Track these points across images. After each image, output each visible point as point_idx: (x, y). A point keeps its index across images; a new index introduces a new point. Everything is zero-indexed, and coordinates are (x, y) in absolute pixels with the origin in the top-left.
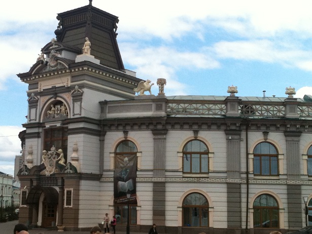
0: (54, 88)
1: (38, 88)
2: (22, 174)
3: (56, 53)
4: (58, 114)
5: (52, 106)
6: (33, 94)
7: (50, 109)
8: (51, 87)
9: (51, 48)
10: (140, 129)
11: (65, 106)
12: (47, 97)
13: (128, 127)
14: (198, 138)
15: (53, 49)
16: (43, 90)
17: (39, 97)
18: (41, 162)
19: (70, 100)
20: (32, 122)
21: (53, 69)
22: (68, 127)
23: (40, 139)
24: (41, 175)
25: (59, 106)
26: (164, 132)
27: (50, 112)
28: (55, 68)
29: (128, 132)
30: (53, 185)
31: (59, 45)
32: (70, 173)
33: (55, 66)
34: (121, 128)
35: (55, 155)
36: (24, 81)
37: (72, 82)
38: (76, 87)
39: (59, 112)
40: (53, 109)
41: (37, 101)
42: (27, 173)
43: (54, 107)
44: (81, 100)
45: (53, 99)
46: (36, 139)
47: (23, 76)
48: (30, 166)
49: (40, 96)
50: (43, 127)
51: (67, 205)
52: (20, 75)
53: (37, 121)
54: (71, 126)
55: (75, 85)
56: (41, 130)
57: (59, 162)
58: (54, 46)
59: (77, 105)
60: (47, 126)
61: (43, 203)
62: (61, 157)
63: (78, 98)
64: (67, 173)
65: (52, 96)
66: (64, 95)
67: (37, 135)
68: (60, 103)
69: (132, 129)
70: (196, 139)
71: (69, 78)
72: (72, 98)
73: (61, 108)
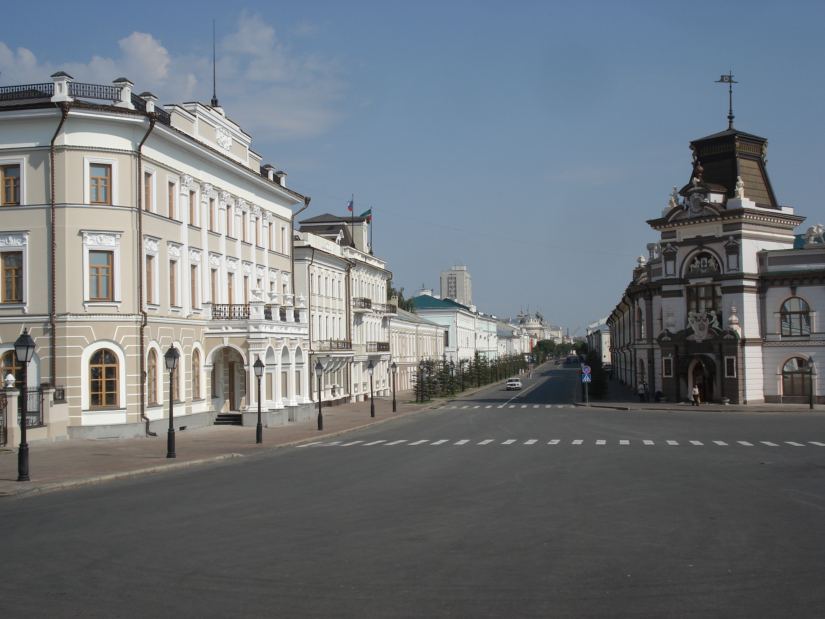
0: (699, 238)
1: (675, 237)
2: (663, 339)
3: (699, 196)
4: (704, 268)
5: (696, 258)
6: (669, 245)
7: (693, 262)
8: (694, 237)
9: (692, 189)
10: (811, 284)
11: (714, 258)
12: (689, 248)
13: (796, 282)
15: (694, 191)
16: (683, 239)
17: (677, 247)
18: (686, 326)
19: (722, 253)
20: (669, 277)
21: (696, 215)
22: (720, 284)
23: (682, 298)
24: (688, 341)
25: (706, 259)
27: (694, 266)
28: (699, 214)
29: (796, 287)
32: (731, 339)
33: (700, 212)
34: (786, 282)
35: (707, 317)
36: (656, 228)
37: (724, 231)
38: (731, 238)
39: (706, 266)
40: (697, 262)
41: (675, 253)
42: (670, 339)
43: (699, 260)
44: (738, 253)
45: (697, 251)
46: (678, 298)
47: (654, 223)
48: (672, 330)
49: (679, 246)
50: (684, 284)
51: (728, 375)
53: (677, 276)
55: (729, 236)
56: (682, 287)
57: (713, 326)
58: (696, 188)
59: (733, 258)
60: (691, 283)
62: (715, 321)
63: (734, 250)
64: (727, 339)
65: (696, 246)
66: (713, 246)
67: (678, 294)
68: (708, 256)
69: (802, 284)
71: (720, 226)
72: (725, 251)
73: (709, 262)
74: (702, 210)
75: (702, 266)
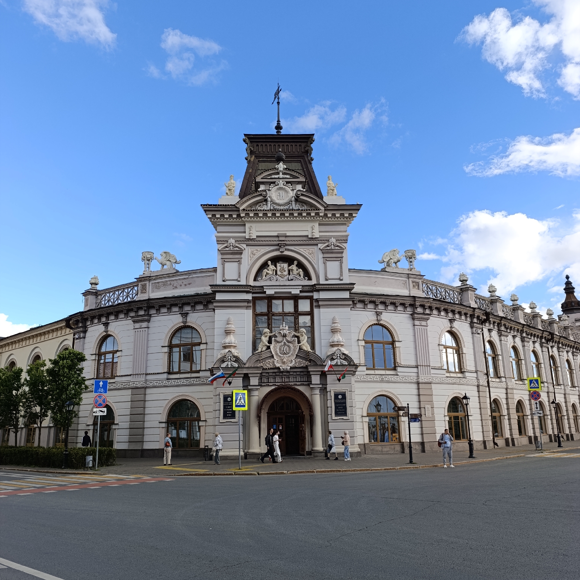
0: (283, 236)
1: (245, 232)
3: (285, 185)
4: (283, 276)
5: (269, 262)
6: (231, 240)
8: (275, 234)
9: (276, 176)
10: (396, 310)
12: (264, 249)
13: (382, 307)
14: (453, 329)
16: (257, 236)
17: (244, 246)
19: (316, 258)
20: (227, 283)
21: (281, 207)
22: (313, 296)
23: (245, 310)
24: (265, 369)
25: (286, 265)
26: (426, 317)
27: (268, 272)
28: (286, 208)
29: (381, 312)
31: (291, 175)
32: (342, 365)
34: (371, 306)
35: (293, 337)
37: (320, 232)
39: (286, 272)
41: (241, 253)
42: (235, 364)
44: (340, 259)
45: (276, 253)
47: (215, 210)
49: (248, 244)
50: (253, 293)
51: (337, 415)
53: (243, 282)
55: (330, 237)
56: (250, 297)
58: (281, 176)
59: (333, 265)
60: (270, 292)
62: (305, 342)
63: (336, 254)
65: (274, 248)
66: (301, 249)
67: (247, 304)
69: (388, 309)
70: (450, 330)
71: (316, 225)
72: (321, 256)
73: (290, 268)
74: (289, 203)
75: (279, 273)
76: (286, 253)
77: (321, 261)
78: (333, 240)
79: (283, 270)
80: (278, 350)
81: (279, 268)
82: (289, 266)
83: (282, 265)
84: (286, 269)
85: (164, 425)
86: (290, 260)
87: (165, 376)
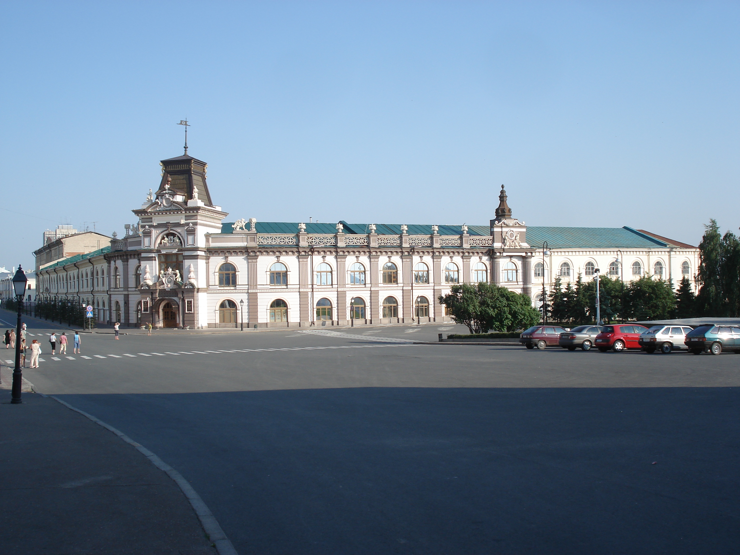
0: (168, 223)
1: (152, 222)
3: (169, 196)
4: (171, 243)
5: (165, 236)
6: (147, 227)
7: (164, 239)
9: (164, 192)
10: (237, 255)
11: (178, 237)
12: (161, 230)
13: (228, 254)
14: (280, 261)
15: (166, 193)
16: (158, 224)
17: (152, 229)
18: (158, 280)
19: (184, 234)
20: (146, 248)
21: (167, 209)
22: (182, 254)
23: (156, 262)
24: (161, 289)
25: (172, 237)
26: (256, 257)
27: (164, 241)
28: (169, 208)
29: (228, 257)
30: (173, 297)
31: (172, 191)
34: (222, 254)
35: (173, 274)
36: (138, 216)
37: (186, 220)
39: (172, 241)
40: (166, 239)
41: (151, 232)
42: (147, 288)
43: (168, 238)
44: (194, 234)
45: (166, 232)
46: (153, 262)
47: (137, 212)
48: (149, 283)
49: (154, 228)
50: (157, 252)
51: (188, 311)
52: (133, 211)
53: (152, 248)
54: (186, 253)
55: (189, 223)
56: (156, 255)
57: (177, 280)
58: (167, 192)
59: (190, 238)
60: (162, 252)
61: (163, 310)
62: (178, 277)
63: (192, 232)
65: (166, 229)
66: (178, 229)
67: (153, 259)
69: (232, 255)
70: (278, 262)
71: (184, 217)
72: (186, 232)
73: (174, 239)
74: (171, 206)
75: (169, 242)
76: (171, 232)
77: (186, 235)
78: (191, 225)
79: (171, 240)
80: (166, 281)
81: (169, 239)
82: (174, 237)
83: (171, 237)
84: (172, 239)
85: (135, 312)
86: (174, 235)
87: (134, 289)
